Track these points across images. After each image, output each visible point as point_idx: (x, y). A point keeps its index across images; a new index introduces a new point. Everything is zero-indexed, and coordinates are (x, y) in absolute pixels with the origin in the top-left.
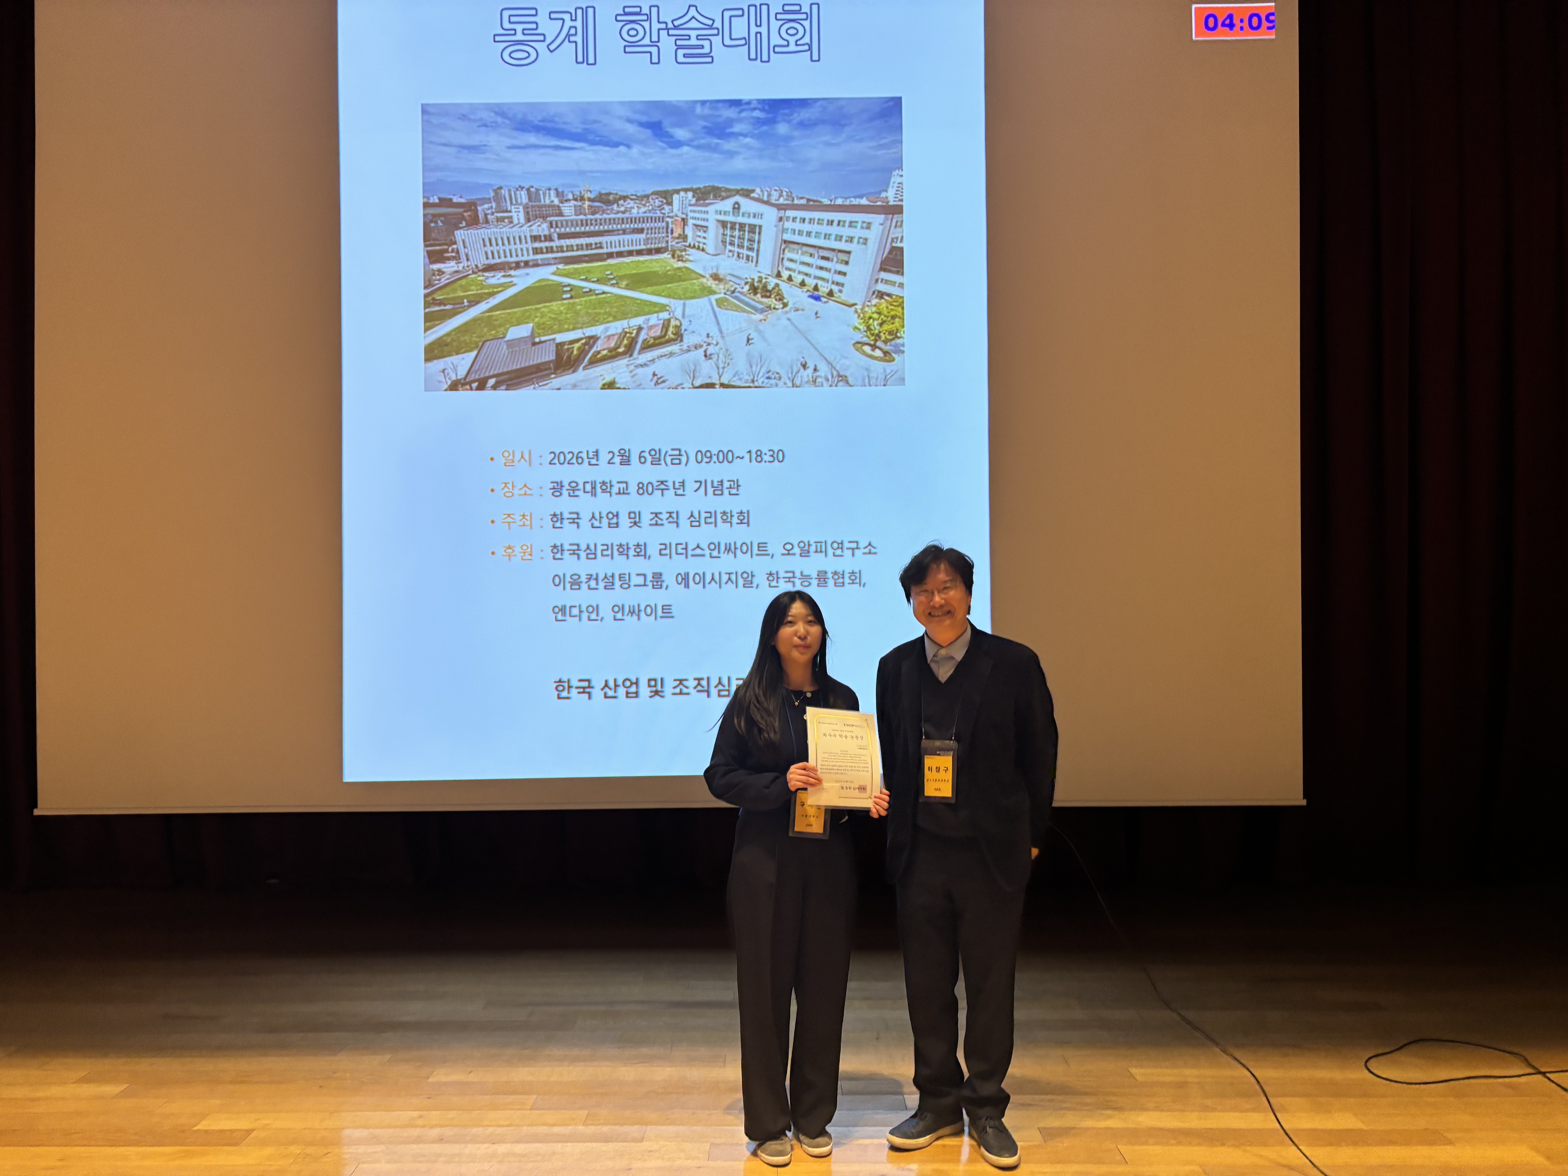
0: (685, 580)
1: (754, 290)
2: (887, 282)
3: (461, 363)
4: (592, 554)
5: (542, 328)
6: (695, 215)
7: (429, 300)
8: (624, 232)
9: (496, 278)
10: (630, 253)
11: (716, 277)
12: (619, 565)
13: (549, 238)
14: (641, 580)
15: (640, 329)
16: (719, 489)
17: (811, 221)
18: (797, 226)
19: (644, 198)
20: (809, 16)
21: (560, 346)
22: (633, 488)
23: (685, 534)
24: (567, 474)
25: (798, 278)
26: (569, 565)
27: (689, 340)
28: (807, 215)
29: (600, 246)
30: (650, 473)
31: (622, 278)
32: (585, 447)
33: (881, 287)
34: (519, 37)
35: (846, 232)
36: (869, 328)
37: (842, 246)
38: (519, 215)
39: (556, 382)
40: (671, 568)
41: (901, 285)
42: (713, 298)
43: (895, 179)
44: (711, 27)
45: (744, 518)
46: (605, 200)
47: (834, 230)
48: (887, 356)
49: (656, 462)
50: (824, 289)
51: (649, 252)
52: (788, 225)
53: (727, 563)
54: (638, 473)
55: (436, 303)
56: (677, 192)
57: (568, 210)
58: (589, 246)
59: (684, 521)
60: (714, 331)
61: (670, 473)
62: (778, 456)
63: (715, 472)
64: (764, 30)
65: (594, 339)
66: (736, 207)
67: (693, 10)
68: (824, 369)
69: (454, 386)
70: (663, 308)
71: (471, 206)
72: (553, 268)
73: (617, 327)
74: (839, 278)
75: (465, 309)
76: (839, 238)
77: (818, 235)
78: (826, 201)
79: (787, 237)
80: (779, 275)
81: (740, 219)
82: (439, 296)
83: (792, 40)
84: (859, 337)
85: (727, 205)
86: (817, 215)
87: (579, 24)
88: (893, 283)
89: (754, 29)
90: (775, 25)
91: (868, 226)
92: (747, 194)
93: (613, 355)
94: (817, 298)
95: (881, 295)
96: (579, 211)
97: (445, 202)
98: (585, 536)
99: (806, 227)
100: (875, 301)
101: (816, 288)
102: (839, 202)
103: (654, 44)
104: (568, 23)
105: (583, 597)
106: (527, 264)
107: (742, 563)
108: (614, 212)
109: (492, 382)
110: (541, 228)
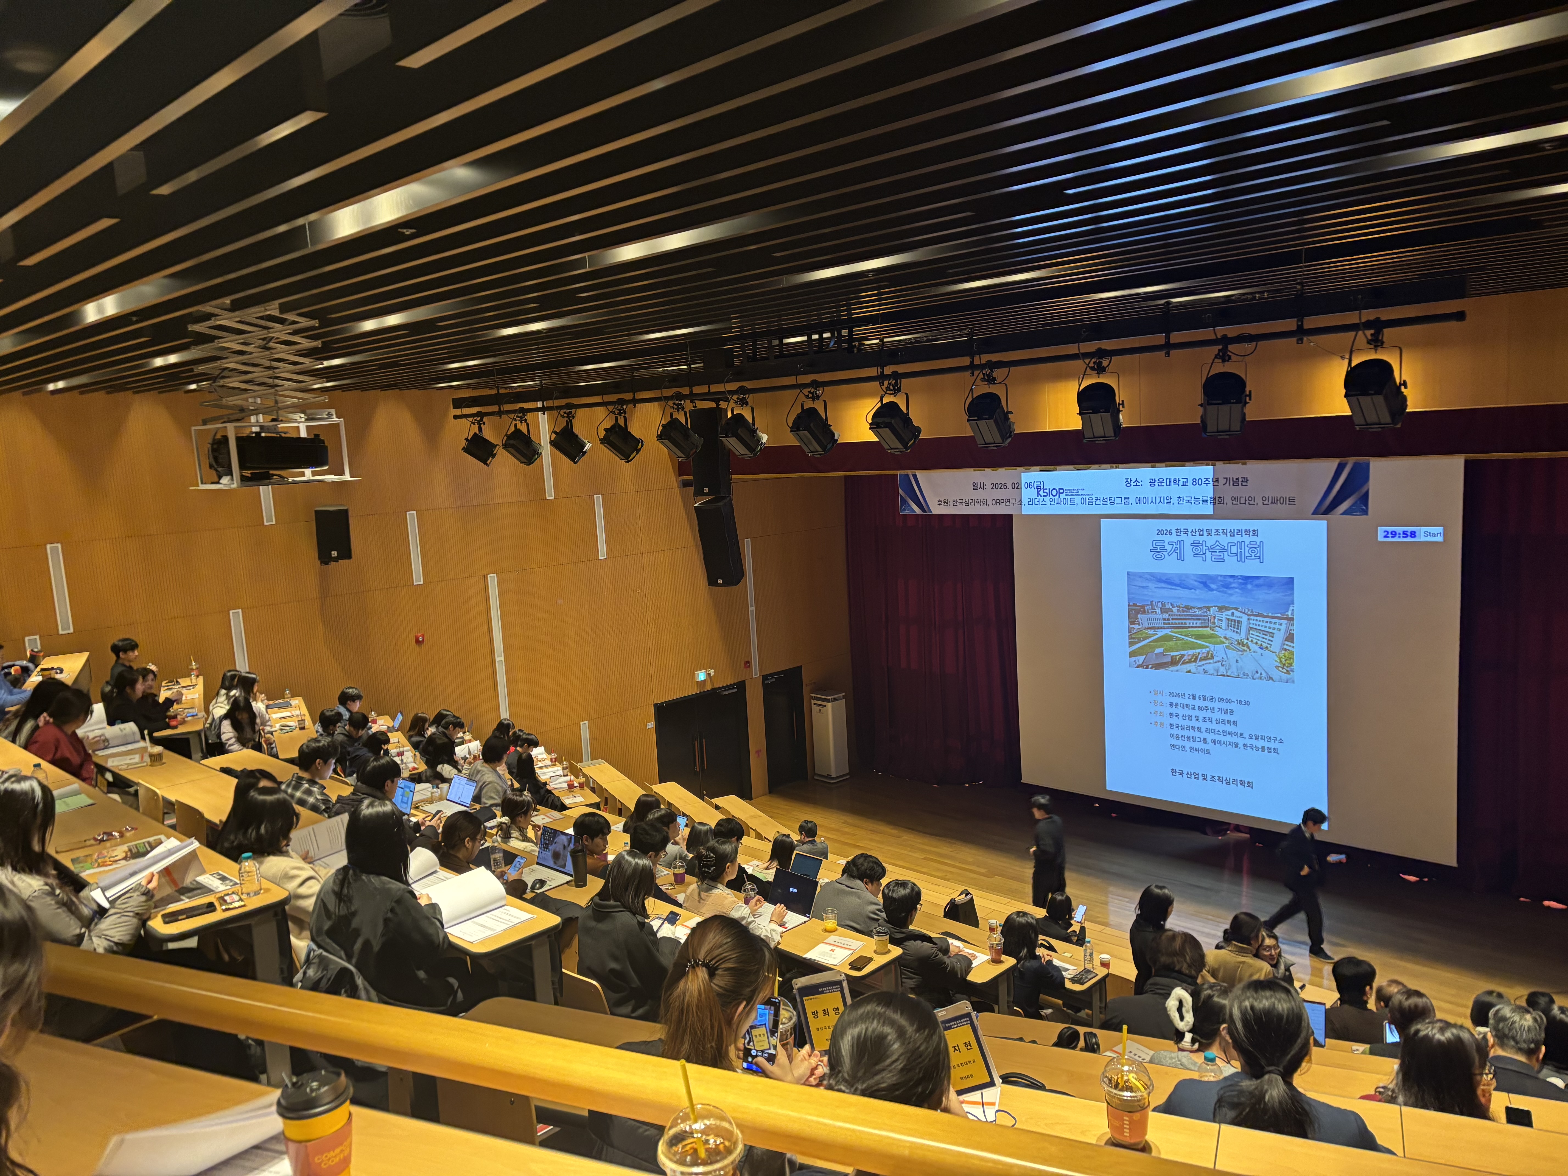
0: (1214, 742)
1: (1239, 644)
2: (1287, 645)
3: (1141, 659)
4: (1183, 729)
5: (1166, 650)
6: (1218, 615)
7: (1130, 637)
8: (1194, 619)
9: (1151, 632)
10: (1196, 627)
11: (1225, 638)
12: (1192, 733)
13: (1168, 620)
14: (1199, 740)
15: (1199, 653)
16: (1226, 712)
17: (1260, 621)
18: (1254, 622)
19: (1200, 609)
20: (1259, 546)
21: (1172, 657)
22: (1196, 708)
23: (1213, 726)
24: (1175, 700)
25: (1255, 641)
26: (1175, 731)
27: (1216, 659)
28: (1258, 618)
29: (1185, 624)
30: (1203, 704)
31: (1192, 635)
32: (1181, 692)
33: (1285, 647)
34: (1159, 550)
35: (1272, 626)
36: (1281, 661)
37: (1271, 631)
38: (1158, 611)
39: (1171, 669)
40: (1210, 737)
41: (1293, 647)
42: (1225, 645)
43: (1291, 608)
44: (1224, 549)
45: (1235, 723)
46: (1188, 608)
47: (1268, 625)
48: (1288, 672)
49: (1204, 699)
50: (1264, 645)
51: (1202, 627)
52: (1251, 622)
53: (1228, 738)
54: (1198, 703)
55: (1132, 638)
56: (1212, 607)
57: (1175, 610)
58: (1182, 623)
59: (1214, 722)
60: (1225, 657)
61: (1210, 705)
62: (1247, 703)
63: (1224, 706)
64: (1243, 550)
65: (1183, 656)
66: (1233, 614)
67: (1217, 543)
68: (1264, 675)
69: (1138, 667)
70: (1207, 647)
71: (1143, 607)
72: (1170, 630)
73: (1191, 652)
74: (1270, 642)
75: (1141, 641)
76: (1270, 628)
77: (1262, 626)
78: (1265, 614)
79: (1251, 626)
80: (1248, 639)
81: (1234, 618)
82: (1133, 636)
83: (1253, 554)
84: (1277, 664)
85: (1230, 613)
86: (1261, 619)
87: (1178, 546)
88: (1290, 646)
89: (1239, 550)
90: (1247, 549)
91: (1281, 624)
92: (1236, 609)
93: (1190, 662)
94: (1262, 649)
95: (1286, 650)
96: (1178, 611)
97: (1135, 605)
98: (1181, 722)
99: (1258, 623)
100: (1283, 652)
101: (1261, 645)
102: (1270, 614)
103: (1204, 554)
104: (1175, 546)
105: (1180, 742)
106: (1161, 628)
107: (1234, 739)
108: (1190, 612)
109: (1150, 666)
110: (1166, 616)
